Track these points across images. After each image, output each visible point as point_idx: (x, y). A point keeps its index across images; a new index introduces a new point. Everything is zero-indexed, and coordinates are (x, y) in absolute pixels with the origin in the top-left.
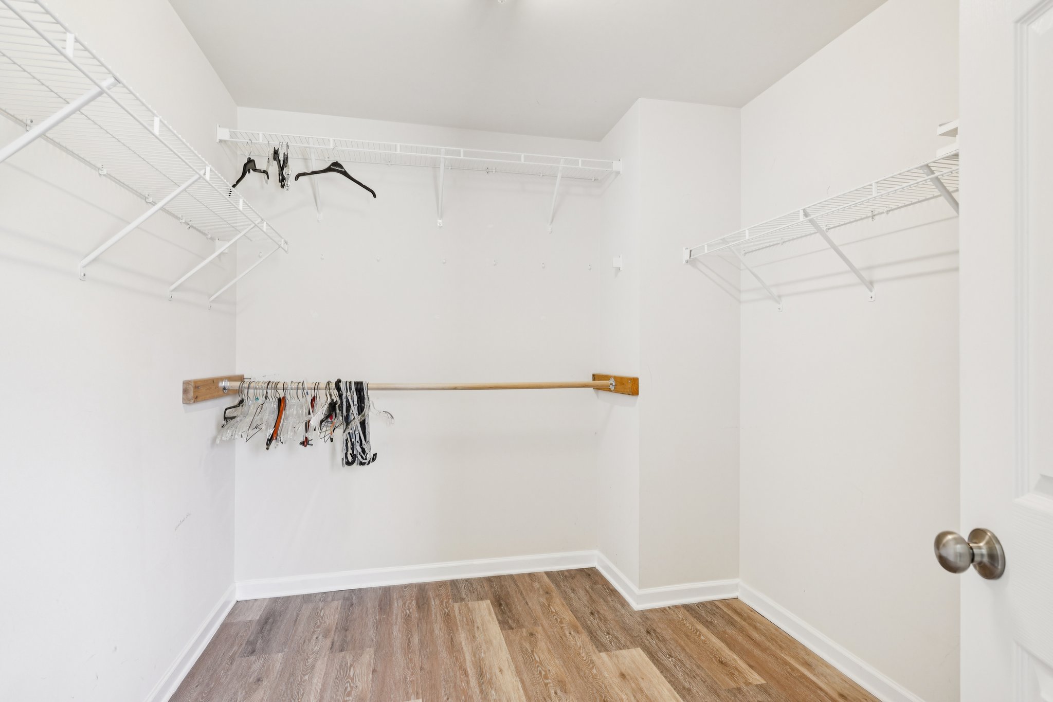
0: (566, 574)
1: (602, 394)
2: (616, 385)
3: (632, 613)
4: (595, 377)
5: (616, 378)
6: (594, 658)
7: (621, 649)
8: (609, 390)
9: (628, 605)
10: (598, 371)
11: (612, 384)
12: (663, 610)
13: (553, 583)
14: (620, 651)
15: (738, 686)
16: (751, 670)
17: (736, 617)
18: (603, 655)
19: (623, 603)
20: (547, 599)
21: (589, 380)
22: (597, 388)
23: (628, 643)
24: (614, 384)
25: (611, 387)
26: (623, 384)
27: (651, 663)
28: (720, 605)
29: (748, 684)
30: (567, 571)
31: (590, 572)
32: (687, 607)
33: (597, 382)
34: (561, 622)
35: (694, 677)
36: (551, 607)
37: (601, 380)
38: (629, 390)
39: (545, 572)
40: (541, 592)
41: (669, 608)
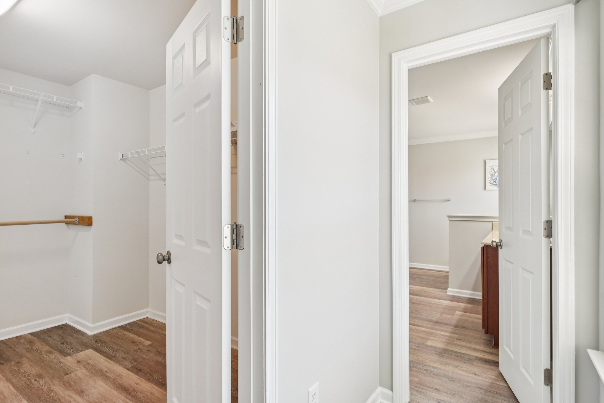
0: (45, 331)
1: (71, 226)
2: (79, 221)
3: (90, 336)
4: (66, 217)
5: (79, 217)
6: (62, 360)
7: (79, 352)
8: (75, 224)
9: (86, 334)
10: (68, 214)
11: (76, 221)
12: (107, 331)
13: (35, 337)
14: (79, 353)
15: (139, 348)
16: (147, 341)
17: (145, 325)
18: (68, 358)
19: (83, 334)
20: (30, 345)
21: (63, 219)
22: (67, 223)
23: (84, 349)
24: (78, 220)
25: (76, 222)
26: (83, 220)
27: (97, 353)
28: (138, 322)
29: (144, 346)
30: (46, 329)
31: (62, 327)
32: (120, 327)
33: (68, 220)
34: (40, 352)
35: (118, 351)
36: (33, 348)
37: (70, 219)
38: (86, 223)
39: (29, 333)
40: (26, 343)
41: (110, 329)
